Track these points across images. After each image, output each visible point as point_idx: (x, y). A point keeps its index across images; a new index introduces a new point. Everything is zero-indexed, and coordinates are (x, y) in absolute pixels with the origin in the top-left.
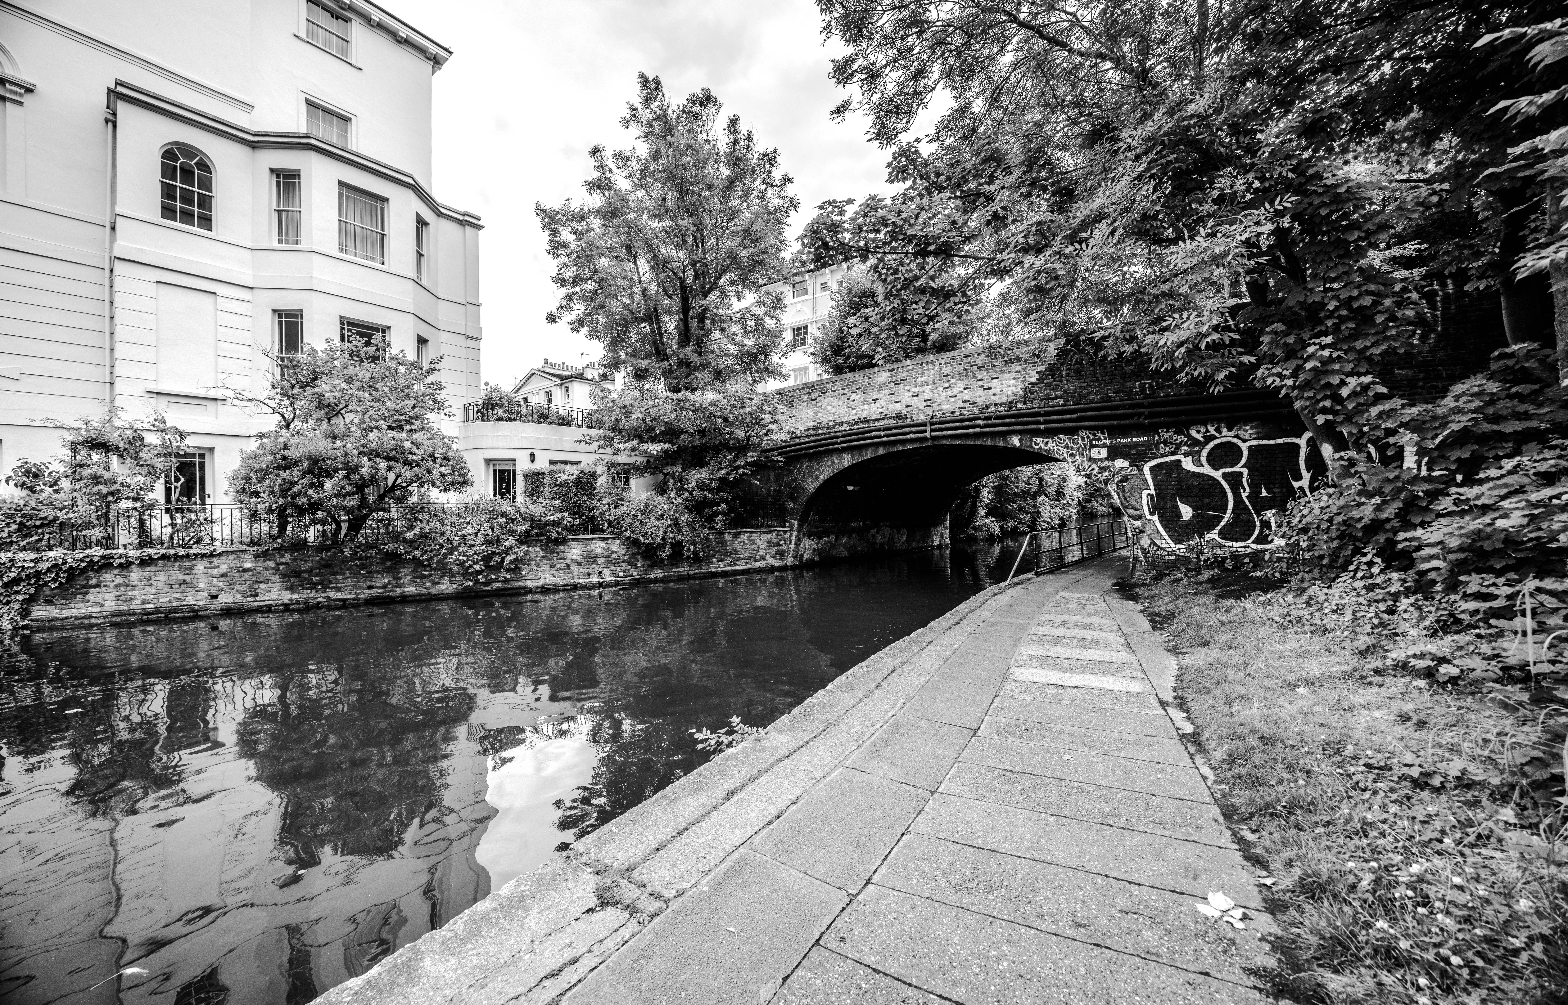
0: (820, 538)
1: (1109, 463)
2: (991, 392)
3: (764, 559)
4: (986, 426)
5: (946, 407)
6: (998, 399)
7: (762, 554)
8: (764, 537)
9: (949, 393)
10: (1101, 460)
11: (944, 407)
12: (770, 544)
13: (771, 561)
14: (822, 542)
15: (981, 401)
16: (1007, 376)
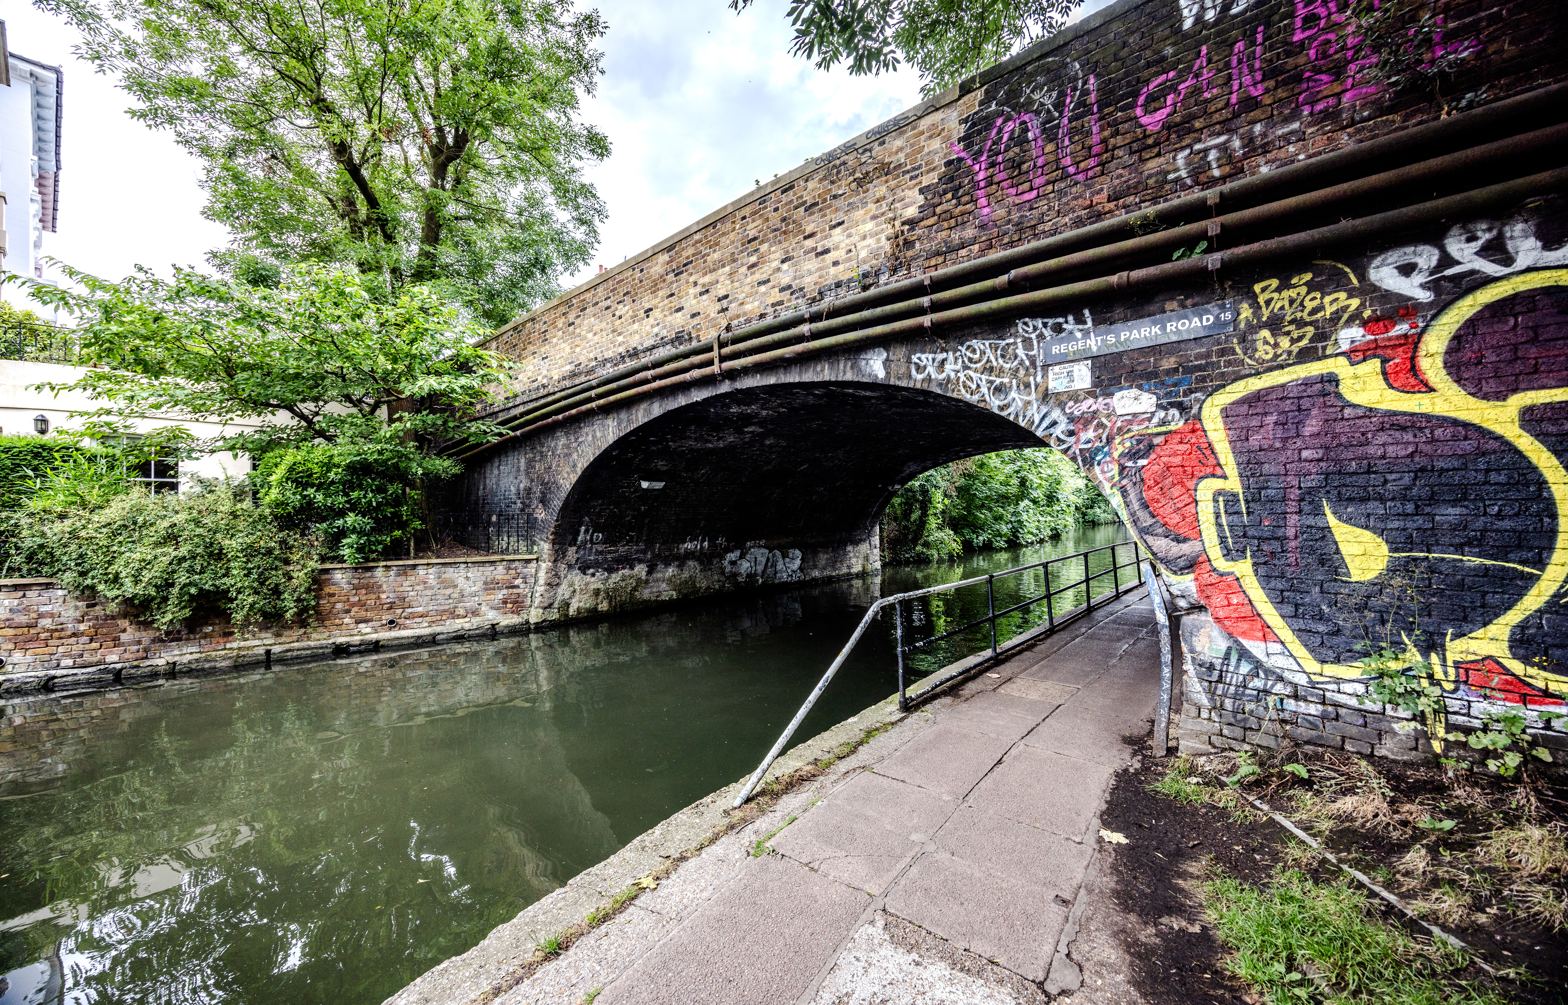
0: (610, 570)
1: (1099, 404)
2: (830, 258)
3: (475, 613)
4: (816, 335)
5: (752, 307)
6: (841, 273)
7: (470, 604)
8: (475, 573)
9: (759, 276)
10: (1075, 397)
11: (748, 307)
12: (490, 586)
13: (490, 616)
14: (616, 577)
15: (810, 283)
16: (859, 214)
